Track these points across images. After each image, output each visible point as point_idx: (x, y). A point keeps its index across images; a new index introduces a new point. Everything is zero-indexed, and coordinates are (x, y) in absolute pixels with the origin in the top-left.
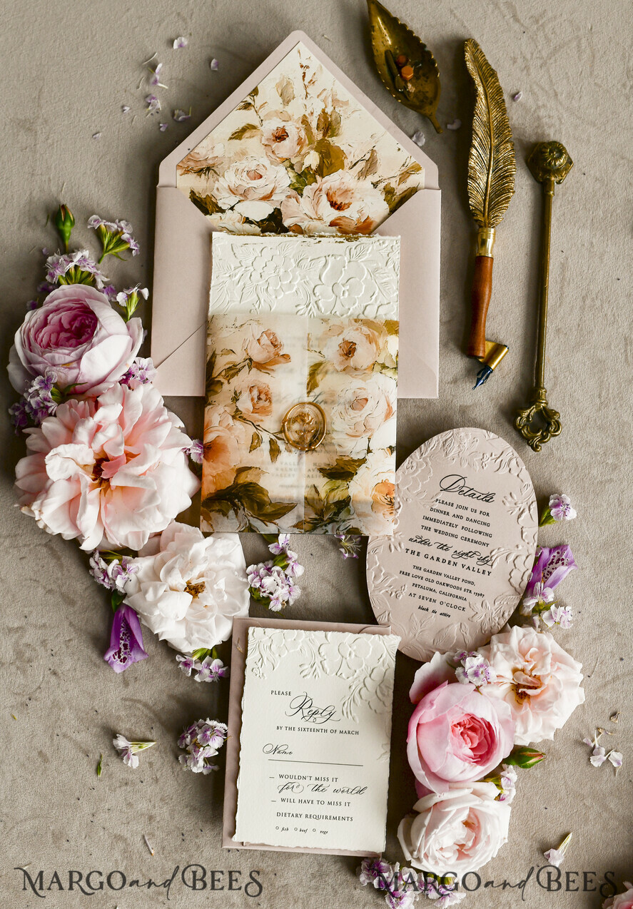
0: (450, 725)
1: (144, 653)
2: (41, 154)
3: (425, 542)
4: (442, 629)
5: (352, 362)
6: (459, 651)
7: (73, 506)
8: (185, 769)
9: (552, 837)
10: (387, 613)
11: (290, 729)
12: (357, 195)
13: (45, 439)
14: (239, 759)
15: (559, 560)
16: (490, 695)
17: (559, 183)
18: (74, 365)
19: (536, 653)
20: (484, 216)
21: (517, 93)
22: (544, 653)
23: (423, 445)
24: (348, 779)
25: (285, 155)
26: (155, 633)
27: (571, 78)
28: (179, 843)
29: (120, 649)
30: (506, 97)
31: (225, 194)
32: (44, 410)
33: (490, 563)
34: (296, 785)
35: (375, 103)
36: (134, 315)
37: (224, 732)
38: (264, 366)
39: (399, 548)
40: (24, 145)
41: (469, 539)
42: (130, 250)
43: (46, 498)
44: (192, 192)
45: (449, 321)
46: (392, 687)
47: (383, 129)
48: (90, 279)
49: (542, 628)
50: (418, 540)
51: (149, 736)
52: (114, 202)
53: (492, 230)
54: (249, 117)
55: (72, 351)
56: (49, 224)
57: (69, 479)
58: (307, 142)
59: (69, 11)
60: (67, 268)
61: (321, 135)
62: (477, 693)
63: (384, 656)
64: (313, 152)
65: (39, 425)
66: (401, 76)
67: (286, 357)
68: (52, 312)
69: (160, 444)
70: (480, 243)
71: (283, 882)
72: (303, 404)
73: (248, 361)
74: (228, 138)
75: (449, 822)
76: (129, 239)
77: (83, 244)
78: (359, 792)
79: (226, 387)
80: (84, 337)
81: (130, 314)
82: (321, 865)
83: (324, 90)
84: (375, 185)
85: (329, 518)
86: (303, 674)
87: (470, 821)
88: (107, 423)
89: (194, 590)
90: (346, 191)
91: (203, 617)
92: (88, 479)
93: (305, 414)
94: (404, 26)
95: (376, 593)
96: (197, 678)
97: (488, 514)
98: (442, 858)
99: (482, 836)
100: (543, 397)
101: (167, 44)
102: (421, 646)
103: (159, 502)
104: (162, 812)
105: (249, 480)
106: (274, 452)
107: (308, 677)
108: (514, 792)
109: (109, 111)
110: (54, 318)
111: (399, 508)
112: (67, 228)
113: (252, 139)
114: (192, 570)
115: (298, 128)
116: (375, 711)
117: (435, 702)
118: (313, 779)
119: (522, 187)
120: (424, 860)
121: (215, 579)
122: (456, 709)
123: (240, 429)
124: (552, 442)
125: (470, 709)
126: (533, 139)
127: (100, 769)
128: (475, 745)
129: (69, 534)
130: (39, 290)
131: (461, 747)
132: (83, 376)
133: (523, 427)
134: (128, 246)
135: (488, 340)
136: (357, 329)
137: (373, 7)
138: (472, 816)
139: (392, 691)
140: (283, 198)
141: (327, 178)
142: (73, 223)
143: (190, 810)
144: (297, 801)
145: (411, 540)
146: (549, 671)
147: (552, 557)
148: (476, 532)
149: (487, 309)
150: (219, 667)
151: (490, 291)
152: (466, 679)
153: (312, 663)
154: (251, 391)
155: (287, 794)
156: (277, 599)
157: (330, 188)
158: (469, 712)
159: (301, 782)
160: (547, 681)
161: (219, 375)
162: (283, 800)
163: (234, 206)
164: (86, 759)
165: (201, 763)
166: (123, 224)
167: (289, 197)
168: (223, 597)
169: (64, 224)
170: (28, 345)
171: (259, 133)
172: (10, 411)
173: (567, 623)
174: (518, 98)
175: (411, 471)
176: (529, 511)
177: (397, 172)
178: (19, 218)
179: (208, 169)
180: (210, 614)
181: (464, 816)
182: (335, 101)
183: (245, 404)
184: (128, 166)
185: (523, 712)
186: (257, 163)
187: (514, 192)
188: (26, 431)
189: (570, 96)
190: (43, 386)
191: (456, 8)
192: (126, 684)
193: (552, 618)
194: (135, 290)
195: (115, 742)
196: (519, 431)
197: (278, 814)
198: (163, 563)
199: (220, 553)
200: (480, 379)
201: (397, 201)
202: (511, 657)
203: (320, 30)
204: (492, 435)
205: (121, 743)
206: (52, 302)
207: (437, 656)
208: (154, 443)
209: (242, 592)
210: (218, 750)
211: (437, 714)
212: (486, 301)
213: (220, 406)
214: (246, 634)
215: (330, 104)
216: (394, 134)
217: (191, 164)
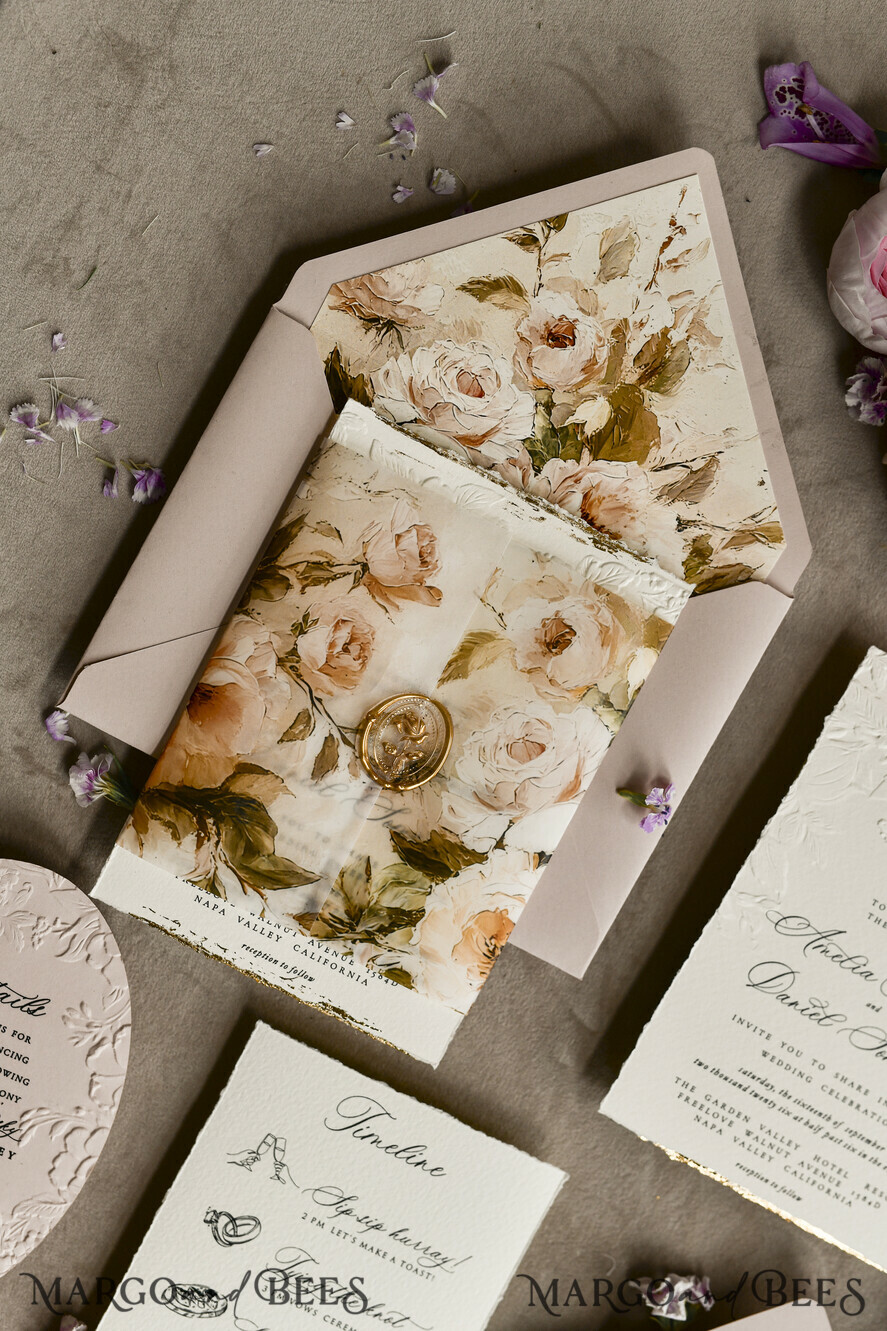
5: (552, 664)
25: (548, 379)
38: (383, 589)
58: (602, 374)
61: (635, 379)
64: (601, 403)
67: (435, 594)
72: (423, 696)
73: (359, 567)
79: (293, 596)
85: (366, 931)
93: (416, 720)
105: (252, 792)
106: (324, 764)
115: (600, 340)
123: (282, 691)
136: (592, 607)
154: (337, 627)
161: (291, 566)
171: (523, 306)
179: (390, 325)
183: (314, 646)
186: (488, 363)
213: (264, 628)
215: (685, 325)
216: (768, 449)
217: (363, 297)
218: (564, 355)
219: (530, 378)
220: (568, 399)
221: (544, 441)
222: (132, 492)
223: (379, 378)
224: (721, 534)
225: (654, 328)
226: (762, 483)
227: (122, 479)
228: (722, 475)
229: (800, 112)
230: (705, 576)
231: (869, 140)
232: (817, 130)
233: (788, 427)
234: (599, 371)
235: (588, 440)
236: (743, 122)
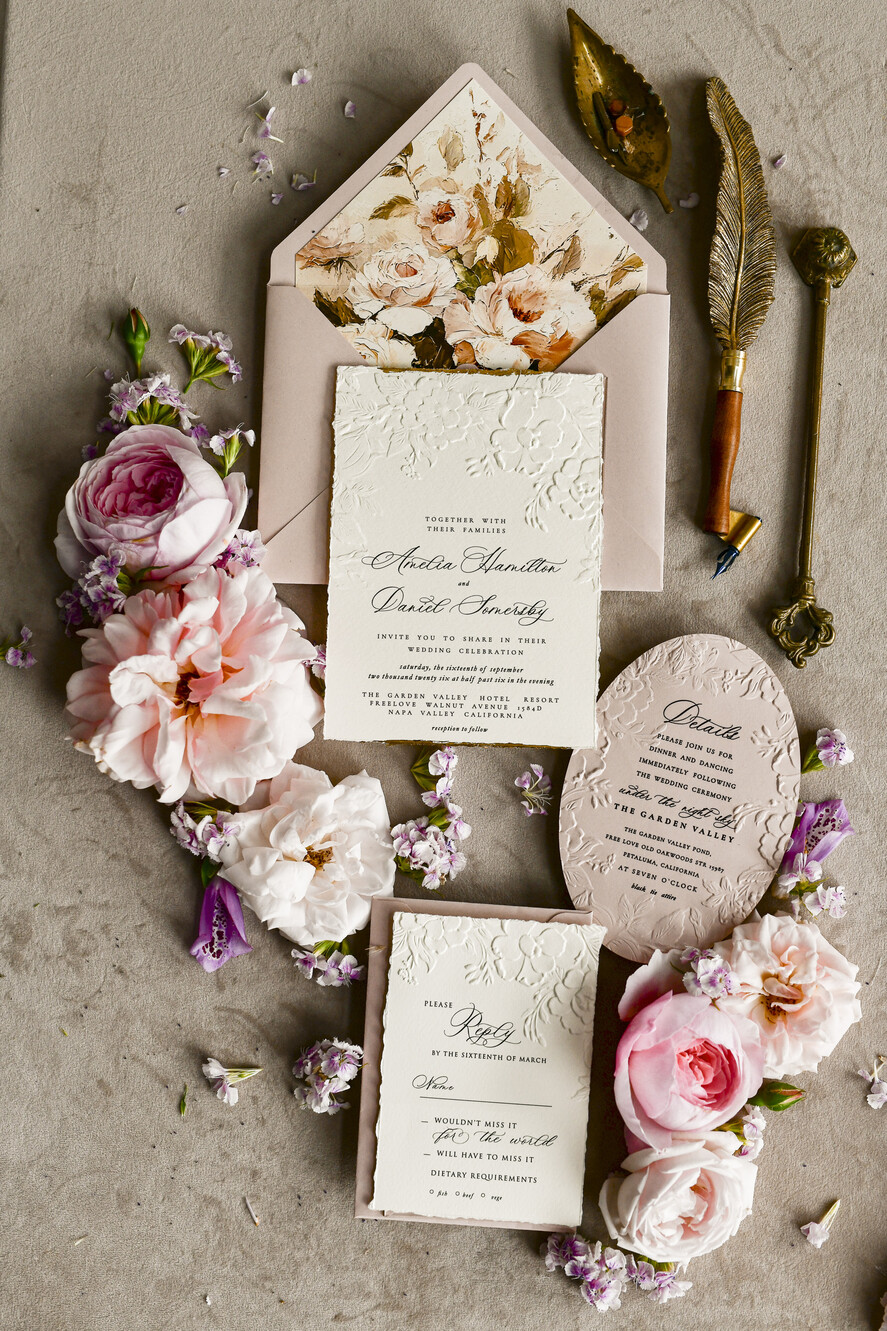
0: (677, 1052)
1: (246, 945)
2: (102, 235)
3: (641, 795)
4: (665, 917)
6: (689, 948)
7: (148, 742)
8: (303, 1108)
9: (813, 1207)
10: (587, 893)
11: (451, 1054)
12: (552, 301)
13: (108, 645)
14: (378, 1096)
15: (828, 820)
16: (730, 1010)
17: (836, 286)
18: (150, 540)
19: (795, 952)
20: (730, 333)
21: (780, 157)
22: (808, 954)
23: (640, 658)
24: (531, 1124)
25: (450, 242)
26: (263, 920)
27: (856, 135)
28: (293, 1208)
29: (213, 939)
30: (763, 162)
31: (365, 296)
32: (108, 604)
33: (732, 825)
34: (458, 1132)
35: (578, 169)
36: (235, 468)
37: (358, 1057)
39: (605, 802)
40: (78, 222)
41: (703, 791)
42: (229, 375)
43: (110, 731)
44: (318, 293)
45: (679, 481)
46: (594, 997)
47: (589, 207)
48: (172, 416)
49: (804, 917)
50: (633, 792)
51: (253, 1060)
52: (206, 305)
53: (742, 353)
54: (399, 186)
55: (148, 521)
56: (114, 335)
57: (143, 704)
58: (481, 223)
59: (142, 28)
60: (139, 401)
61: (502, 214)
62: (713, 1009)
63: (583, 954)
64: (489, 238)
65: (99, 625)
66: (615, 130)
68: (118, 464)
69: (272, 654)
70: (724, 372)
71: (438, 1264)
74: (369, 217)
75: (673, 1189)
76: (227, 359)
77: (164, 366)
78: (546, 1142)
80: (164, 501)
81: (229, 466)
82: (491, 1241)
83: (507, 149)
84: (577, 286)
86: (470, 978)
87: (700, 1185)
88: (197, 623)
89: (318, 858)
90: (536, 294)
91: (330, 897)
92: (168, 703)
94: (620, 58)
95: (573, 865)
96: (320, 981)
97: (730, 756)
98: (661, 1237)
99: (717, 1207)
100: (810, 592)
101: (283, 77)
102: (634, 941)
103: (270, 738)
104: (271, 1166)
107: (477, 982)
108: (761, 1144)
109: (199, 174)
110: (120, 473)
111: (606, 746)
112: (140, 342)
113: (403, 219)
114: (315, 833)
115: (469, 204)
116: (570, 1030)
117: (655, 1023)
118: (482, 1124)
119: (785, 290)
120: (636, 1240)
121: (347, 843)
122: (685, 1032)
124: (821, 653)
125: (703, 1032)
126: (801, 223)
127: (184, 1105)
128: (710, 1081)
129: (142, 781)
130: (99, 430)
131: (690, 1084)
132: (163, 557)
133: (781, 633)
134: (226, 369)
135: (733, 509)
137: (576, 29)
138: (703, 1178)
139: (594, 1002)
140: (445, 302)
141: (508, 275)
142: (147, 335)
143: (310, 1163)
144: (459, 1154)
145: (622, 791)
146: (814, 980)
147: (818, 817)
148: (713, 781)
149: (733, 465)
150: (352, 967)
151: (738, 440)
152: (698, 989)
153: (482, 963)
155: (445, 1144)
156: (434, 872)
157: (514, 289)
158: (702, 1036)
159: (466, 1128)
160: (811, 993)
162: (440, 1153)
163: (376, 314)
164: (164, 1091)
165: (326, 1101)
166: (218, 337)
167: (455, 302)
168: (358, 869)
169: (135, 336)
170: (84, 510)
171: (413, 209)
172: (59, 602)
173: (838, 910)
174: (781, 163)
175: (623, 694)
176: (789, 751)
177: (607, 267)
178: (71, 328)
179: (341, 260)
180: (339, 893)
181: (693, 1181)
182: (521, 164)
184: (226, 255)
185: (776, 1035)
186: (410, 252)
187: (773, 299)
188: (82, 632)
189: (854, 162)
190: (105, 569)
191: (694, 33)
192: (221, 987)
193: (819, 903)
194: (235, 434)
195: (205, 1068)
196: (775, 639)
197: (433, 1173)
198: (274, 821)
199: (354, 808)
200: (723, 564)
201: (608, 310)
202: (762, 959)
203: (501, 61)
204: (738, 644)
205: (214, 1070)
206: (119, 448)
207: (657, 956)
208: (263, 652)
209: (385, 863)
210: (349, 1083)
211: (657, 1040)
212: (731, 454)
214: (391, 922)
215: (514, 169)
216: (604, 214)
217: (317, 253)
218: (452, 224)
219: (439, 247)
220: (468, 248)
221: (467, 280)
223: (349, 294)
224: (605, 278)
225: (497, 180)
226: (611, 236)
228: (584, 244)
234: (478, 222)
235: (493, 266)
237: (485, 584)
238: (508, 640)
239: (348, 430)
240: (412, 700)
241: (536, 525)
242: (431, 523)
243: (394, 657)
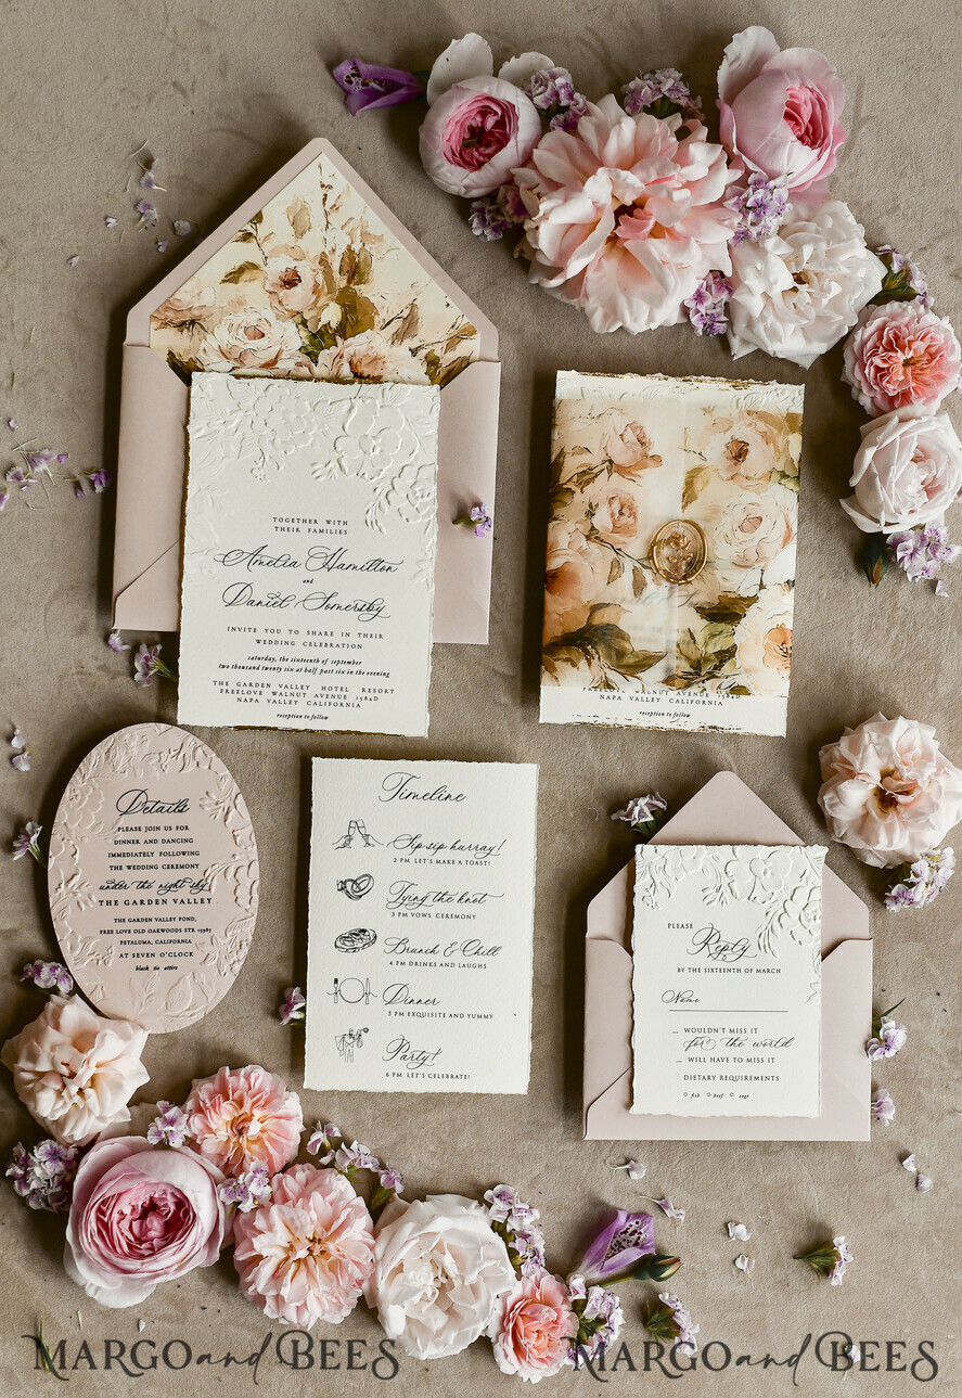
31: (215, 358)
44: (171, 353)
58: (326, 290)
61: (345, 281)
113: (254, 282)
115: (315, 271)
171: (262, 275)
179: (193, 322)
186: (258, 316)
215: (358, 238)
216: (442, 284)
217: (170, 314)
218: (298, 290)
219: (286, 312)
220: (313, 313)
221: (312, 344)
222: (94, 489)
223: (201, 355)
224: (440, 345)
225: (342, 249)
226: (448, 305)
227: (85, 485)
228: (424, 311)
229: (363, 84)
230: (442, 375)
231: (411, 81)
232: (379, 88)
233: (448, 266)
234: (323, 287)
235: (336, 331)
236: (335, 106)
237: (327, 582)
238: (348, 635)
239: (202, 433)
240: (259, 688)
241: (376, 528)
242: (278, 524)
243: (243, 648)
